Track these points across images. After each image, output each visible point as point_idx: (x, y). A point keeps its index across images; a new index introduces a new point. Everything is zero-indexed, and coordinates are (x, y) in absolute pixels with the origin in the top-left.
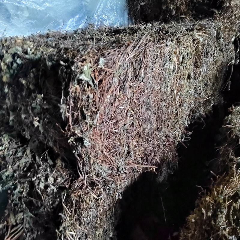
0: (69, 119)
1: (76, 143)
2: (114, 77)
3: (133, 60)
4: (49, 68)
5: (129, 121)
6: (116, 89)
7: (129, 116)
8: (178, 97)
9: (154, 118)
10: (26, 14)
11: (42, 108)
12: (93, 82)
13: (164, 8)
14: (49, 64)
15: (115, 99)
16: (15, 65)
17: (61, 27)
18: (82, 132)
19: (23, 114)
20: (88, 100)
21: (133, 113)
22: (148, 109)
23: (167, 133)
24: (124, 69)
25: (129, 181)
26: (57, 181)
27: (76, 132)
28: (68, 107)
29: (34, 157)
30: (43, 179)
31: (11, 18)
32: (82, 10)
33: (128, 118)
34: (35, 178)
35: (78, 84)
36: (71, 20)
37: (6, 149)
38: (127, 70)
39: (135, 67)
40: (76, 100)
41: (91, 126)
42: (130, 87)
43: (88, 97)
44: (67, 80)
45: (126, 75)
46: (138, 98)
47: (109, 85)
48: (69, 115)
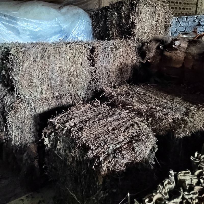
0: (10, 69)
7: (41, 74)
10: (28, 33)
21: (43, 73)
22: (53, 74)
26: (11, 100)
27: (12, 74)
30: (7, 99)
31: (20, 34)
32: (61, 32)
34: (4, 99)
36: (54, 37)
38: (38, 54)
39: (42, 54)
48: (10, 67)
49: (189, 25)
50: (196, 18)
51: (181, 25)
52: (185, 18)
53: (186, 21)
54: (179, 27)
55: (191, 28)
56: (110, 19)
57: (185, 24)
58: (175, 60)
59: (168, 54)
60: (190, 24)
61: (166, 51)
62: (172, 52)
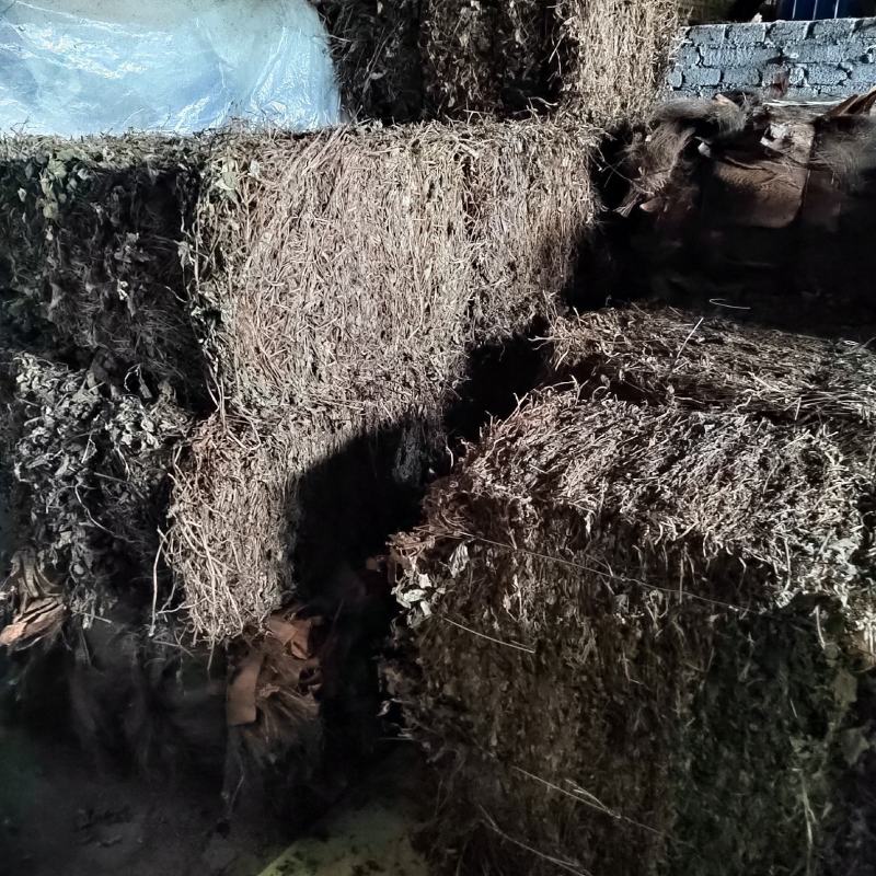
0: (193, 267)
1: (205, 320)
2: (278, 199)
3: (316, 174)
4: (154, 182)
5: (313, 298)
6: (283, 224)
7: (313, 286)
8: (429, 270)
9: (369, 305)
10: (75, 87)
11: (136, 263)
12: (239, 200)
13: (428, 88)
14: (154, 173)
15: (283, 243)
16: (73, 182)
17: (161, 123)
18: (217, 296)
19: (90, 283)
20: (230, 234)
21: (321, 281)
22: (354, 281)
23: (408, 350)
24: (300, 189)
25: (322, 449)
26: (161, 426)
27: (206, 295)
28: (191, 247)
29: (104, 391)
30: (130, 426)
31: (37, 95)
32: (216, 86)
33: (311, 290)
34: (111, 424)
35: (212, 202)
36: (188, 108)
37: (36, 379)
38: (306, 191)
39: (321, 188)
40: (207, 233)
41: (235, 287)
42: (312, 226)
43: (230, 228)
44: (190, 197)
45: (303, 201)
46: (332, 250)
47: (269, 213)
48: (194, 261)
49: (739, 60)
50: (768, 32)
51: (702, 58)
52: (721, 31)
53: (726, 42)
54: (693, 65)
55: (747, 73)
56: (441, 29)
57: (719, 55)
58: (768, 198)
59: (733, 174)
60: (741, 57)
61: (725, 166)
62: (754, 166)
